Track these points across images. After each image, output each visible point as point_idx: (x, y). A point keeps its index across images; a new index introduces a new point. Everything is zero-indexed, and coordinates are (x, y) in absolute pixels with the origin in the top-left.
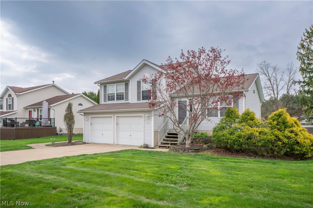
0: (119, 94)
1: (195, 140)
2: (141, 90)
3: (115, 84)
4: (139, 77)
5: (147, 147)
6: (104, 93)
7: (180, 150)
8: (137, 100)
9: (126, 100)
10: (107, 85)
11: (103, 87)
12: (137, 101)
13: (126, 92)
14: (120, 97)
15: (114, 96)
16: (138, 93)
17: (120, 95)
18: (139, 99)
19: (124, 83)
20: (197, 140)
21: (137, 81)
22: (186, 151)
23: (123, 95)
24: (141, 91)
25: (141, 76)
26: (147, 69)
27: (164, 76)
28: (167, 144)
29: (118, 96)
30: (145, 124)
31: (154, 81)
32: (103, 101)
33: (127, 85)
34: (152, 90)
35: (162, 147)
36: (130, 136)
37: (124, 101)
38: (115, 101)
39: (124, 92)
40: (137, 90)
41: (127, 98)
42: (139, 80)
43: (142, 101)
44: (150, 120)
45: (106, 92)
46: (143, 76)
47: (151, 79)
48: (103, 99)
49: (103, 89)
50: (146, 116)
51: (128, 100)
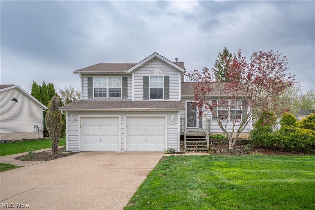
0: (113, 90)
2: (149, 88)
3: (107, 78)
4: (145, 72)
5: (173, 152)
6: (88, 86)
7: (236, 152)
8: (143, 98)
9: (124, 97)
10: (94, 77)
11: (87, 78)
12: (143, 100)
13: (123, 87)
14: (114, 93)
15: (106, 92)
17: (115, 91)
18: (145, 97)
19: (121, 77)
21: (143, 76)
22: (242, 153)
23: (120, 92)
24: (148, 89)
25: (150, 71)
26: (156, 64)
27: (179, 74)
28: (194, 148)
29: (112, 91)
30: (169, 126)
31: (167, 79)
32: (87, 97)
33: (125, 79)
34: (164, 88)
35: (190, 150)
36: (146, 140)
37: (120, 99)
38: (107, 98)
39: (120, 88)
40: (143, 86)
41: (125, 95)
42: (146, 75)
43: (150, 100)
44: (175, 121)
45: (92, 86)
46: (152, 71)
47: (163, 76)
48: (87, 94)
49: (87, 81)
50: (172, 116)
51: (127, 98)
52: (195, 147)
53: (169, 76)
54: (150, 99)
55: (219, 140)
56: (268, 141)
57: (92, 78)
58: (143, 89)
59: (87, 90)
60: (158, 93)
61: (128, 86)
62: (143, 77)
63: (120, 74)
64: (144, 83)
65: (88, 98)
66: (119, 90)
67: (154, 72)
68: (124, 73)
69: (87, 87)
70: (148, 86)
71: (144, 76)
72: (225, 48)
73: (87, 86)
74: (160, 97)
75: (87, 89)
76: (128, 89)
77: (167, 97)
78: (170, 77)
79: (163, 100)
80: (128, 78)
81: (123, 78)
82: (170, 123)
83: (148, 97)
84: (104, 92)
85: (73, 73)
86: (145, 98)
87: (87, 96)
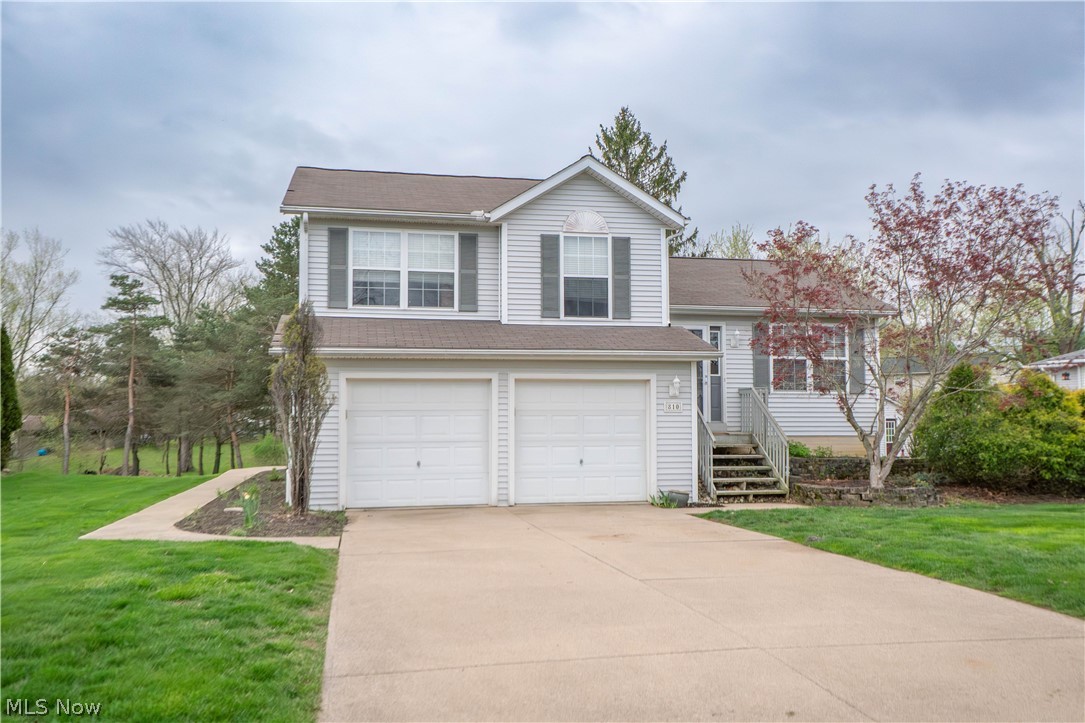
0: (423, 280)
1: (806, 467)
2: (562, 276)
3: (404, 233)
4: (547, 222)
6: (331, 263)
8: (539, 313)
9: (465, 307)
10: (351, 230)
11: (326, 233)
12: (539, 318)
13: (465, 271)
14: (429, 291)
15: (398, 285)
16: (548, 284)
17: (430, 285)
18: (548, 308)
19: (456, 235)
20: (811, 467)
21: (539, 234)
23: (451, 287)
24: (558, 279)
25: (563, 218)
26: (588, 193)
27: (663, 231)
28: (735, 488)
29: (419, 285)
30: (662, 413)
31: (622, 248)
32: (326, 304)
33: (469, 243)
34: (614, 280)
35: (728, 497)
36: (581, 462)
37: (452, 313)
38: (404, 310)
39: (452, 275)
40: (539, 271)
41: (470, 300)
42: (550, 231)
43: (565, 321)
44: (683, 396)
45: (345, 262)
46: (572, 219)
47: (610, 237)
48: (326, 293)
49: (326, 244)
50: (677, 380)
51: (476, 311)
52: (738, 485)
53: (629, 239)
54: (566, 314)
55: (804, 460)
56: (995, 460)
57: (344, 233)
58: (539, 281)
59: (326, 277)
60: (592, 296)
61: (480, 266)
62: (539, 239)
63: (455, 222)
64: (543, 258)
65: (329, 308)
66: (446, 280)
67: (577, 220)
68: (475, 220)
69: (326, 266)
70: (557, 271)
71: (542, 236)
72: (624, 111)
73: (326, 260)
74: (600, 310)
75: (326, 272)
76: (480, 277)
77: (623, 310)
78: (632, 242)
79: (608, 321)
80: (480, 239)
81: (462, 238)
82: (665, 402)
83: (558, 310)
84: (388, 284)
85: (281, 211)
86: (547, 313)
87: (326, 299)
